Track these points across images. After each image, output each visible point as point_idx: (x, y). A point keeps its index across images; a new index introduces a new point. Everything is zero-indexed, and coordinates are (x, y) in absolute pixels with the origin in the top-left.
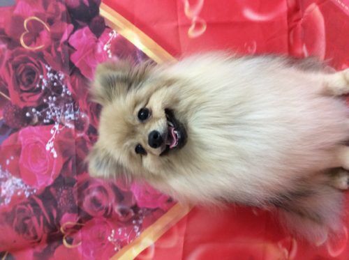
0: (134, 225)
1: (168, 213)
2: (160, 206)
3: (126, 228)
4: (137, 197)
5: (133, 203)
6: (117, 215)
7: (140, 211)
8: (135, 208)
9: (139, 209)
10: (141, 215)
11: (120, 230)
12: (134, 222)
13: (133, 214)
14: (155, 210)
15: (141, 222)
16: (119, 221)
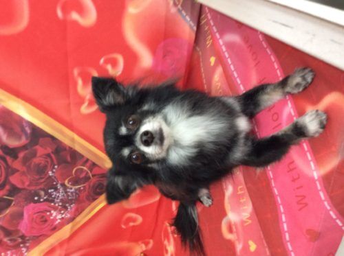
0: (22, 247)
1: (51, 237)
2: (44, 233)
3: (14, 251)
4: (24, 232)
5: (20, 234)
6: (6, 242)
7: (27, 238)
8: (23, 237)
9: (26, 237)
10: (28, 240)
11: (9, 252)
12: (21, 245)
13: (20, 240)
14: (41, 236)
15: (28, 245)
16: (7, 245)
